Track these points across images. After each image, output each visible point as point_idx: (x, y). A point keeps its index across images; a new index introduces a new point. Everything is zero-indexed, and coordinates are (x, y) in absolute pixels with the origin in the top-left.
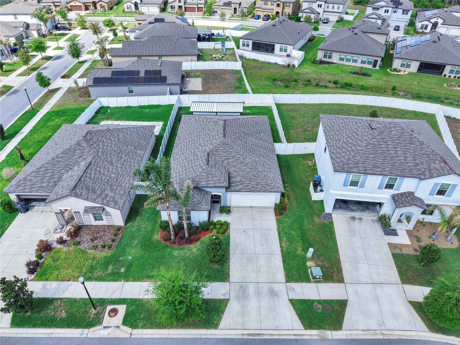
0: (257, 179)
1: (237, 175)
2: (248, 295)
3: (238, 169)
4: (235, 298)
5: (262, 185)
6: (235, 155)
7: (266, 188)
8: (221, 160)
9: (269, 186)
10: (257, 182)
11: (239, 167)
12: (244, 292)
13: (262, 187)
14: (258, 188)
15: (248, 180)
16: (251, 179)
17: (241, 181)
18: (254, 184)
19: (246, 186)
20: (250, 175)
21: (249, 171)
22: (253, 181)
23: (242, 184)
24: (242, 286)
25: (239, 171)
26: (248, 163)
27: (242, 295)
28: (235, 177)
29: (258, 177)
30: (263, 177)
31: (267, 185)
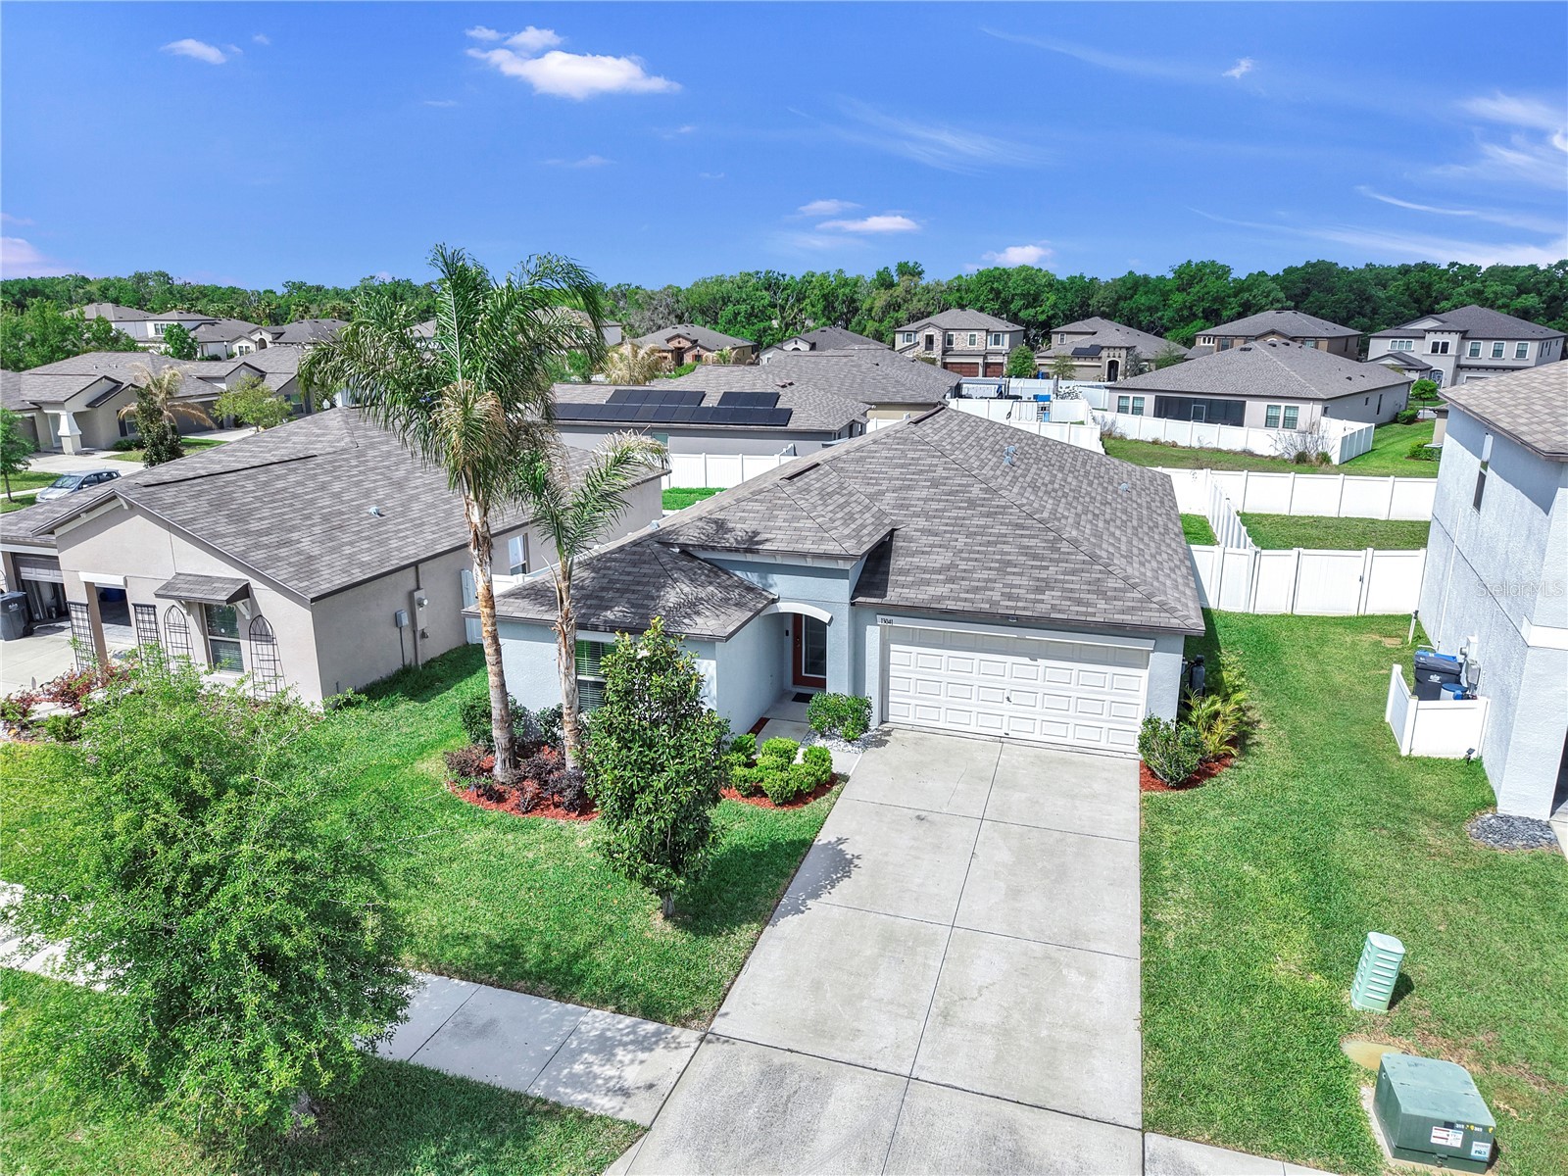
0: (1046, 568)
1: (931, 546)
2: (806, 1136)
3: (947, 525)
4: (689, 1133)
5: (1072, 590)
6: (947, 478)
7: (1088, 604)
8: (871, 490)
9: (1107, 600)
10: (1038, 579)
11: (956, 518)
12: (779, 1110)
13: (1070, 599)
14: (1042, 601)
15: (990, 569)
16: (1009, 563)
17: (952, 566)
18: (1019, 587)
19: (975, 590)
20: (1007, 548)
21: (1005, 535)
22: (1021, 574)
23: (952, 580)
24: (781, 1068)
25: (952, 532)
26: (1004, 507)
27: (754, 1125)
28: (923, 553)
29: (1051, 560)
30: (1084, 562)
31: (1102, 593)
